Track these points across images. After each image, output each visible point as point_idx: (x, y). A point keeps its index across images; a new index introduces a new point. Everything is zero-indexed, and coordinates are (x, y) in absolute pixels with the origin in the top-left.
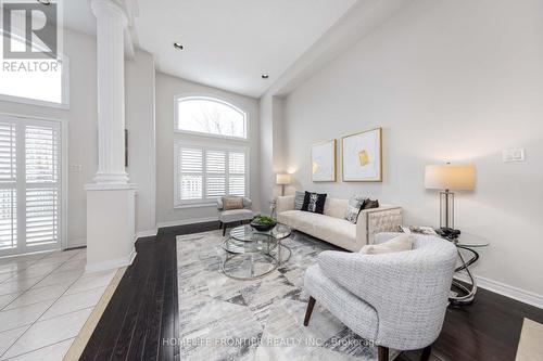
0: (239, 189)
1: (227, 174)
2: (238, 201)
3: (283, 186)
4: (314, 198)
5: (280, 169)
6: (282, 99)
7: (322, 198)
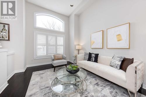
0: (61, 51)
1: (56, 45)
2: (60, 56)
3: (79, 50)
4: (93, 55)
5: (77, 44)
6: (78, 16)
7: (97, 56)
